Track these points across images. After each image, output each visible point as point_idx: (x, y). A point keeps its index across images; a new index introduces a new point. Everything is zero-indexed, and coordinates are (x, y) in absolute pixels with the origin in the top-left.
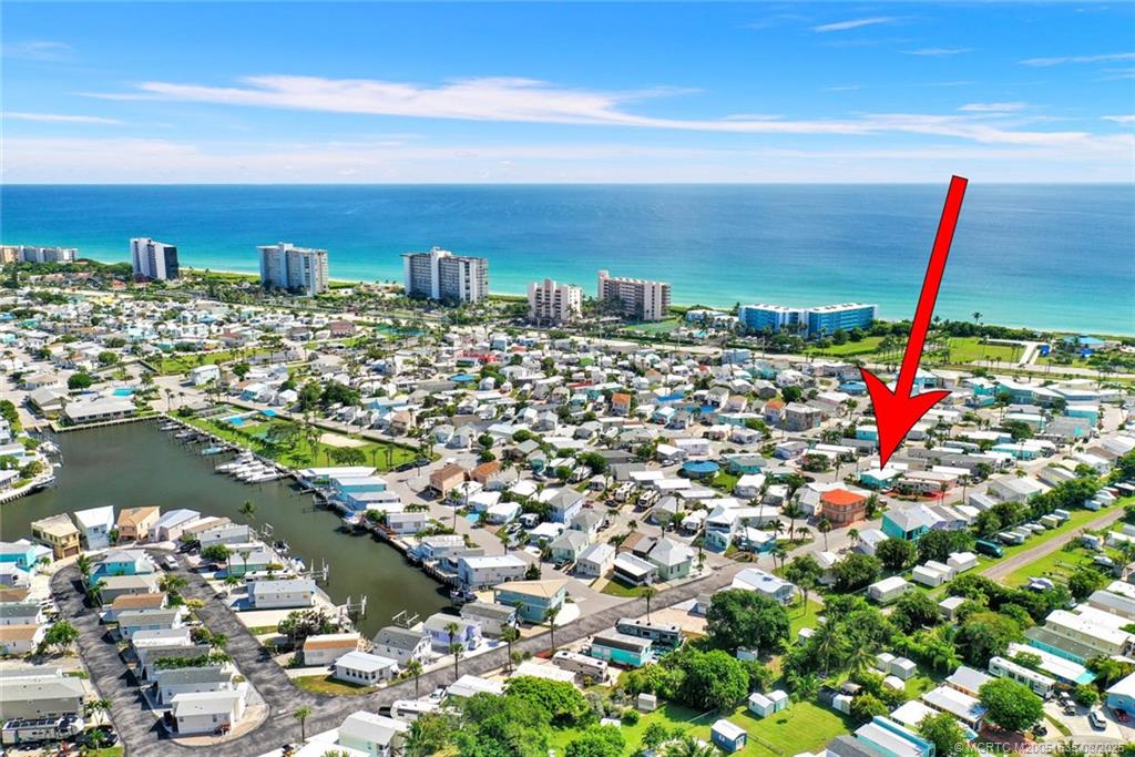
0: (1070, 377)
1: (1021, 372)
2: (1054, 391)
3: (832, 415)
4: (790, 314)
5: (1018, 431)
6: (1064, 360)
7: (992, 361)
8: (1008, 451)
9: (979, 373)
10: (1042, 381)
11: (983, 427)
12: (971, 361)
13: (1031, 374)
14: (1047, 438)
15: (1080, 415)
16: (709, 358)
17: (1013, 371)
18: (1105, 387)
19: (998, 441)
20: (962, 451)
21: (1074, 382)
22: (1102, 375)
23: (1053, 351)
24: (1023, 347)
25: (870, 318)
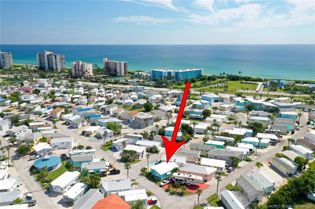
0: (279, 96)
1: (257, 94)
2: (272, 103)
3: (162, 118)
4: (168, 72)
5: (256, 128)
6: (274, 89)
7: (245, 90)
8: (251, 143)
9: (239, 95)
10: (266, 98)
11: (238, 125)
12: (236, 90)
13: (261, 95)
14: (273, 132)
15: (288, 116)
16: (127, 90)
17: (253, 94)
18: (295, 101)
19: (245, 136)
20: (224, 143)
21: (280, 99)
22: (291, 95)
23: (269, 86)
24: (257, 84)
25: (200, 74)
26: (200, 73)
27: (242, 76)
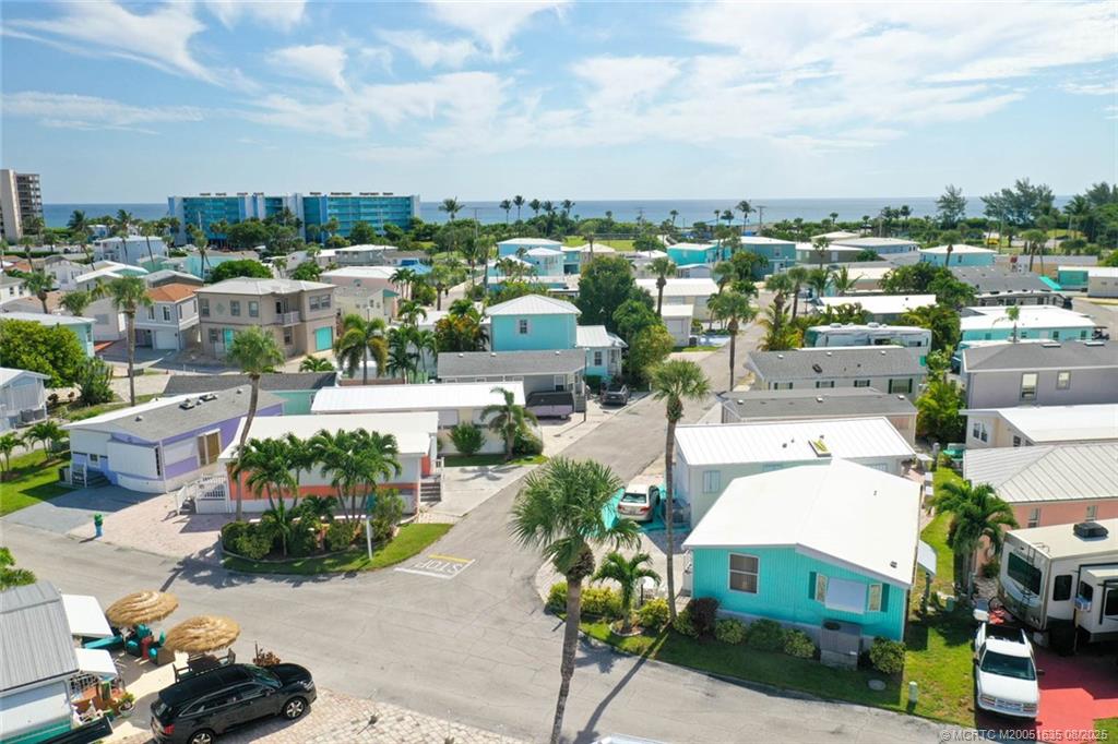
4: (268, 199)
25: (408, 217)
26: (409, 213)
27: (577, 217)
